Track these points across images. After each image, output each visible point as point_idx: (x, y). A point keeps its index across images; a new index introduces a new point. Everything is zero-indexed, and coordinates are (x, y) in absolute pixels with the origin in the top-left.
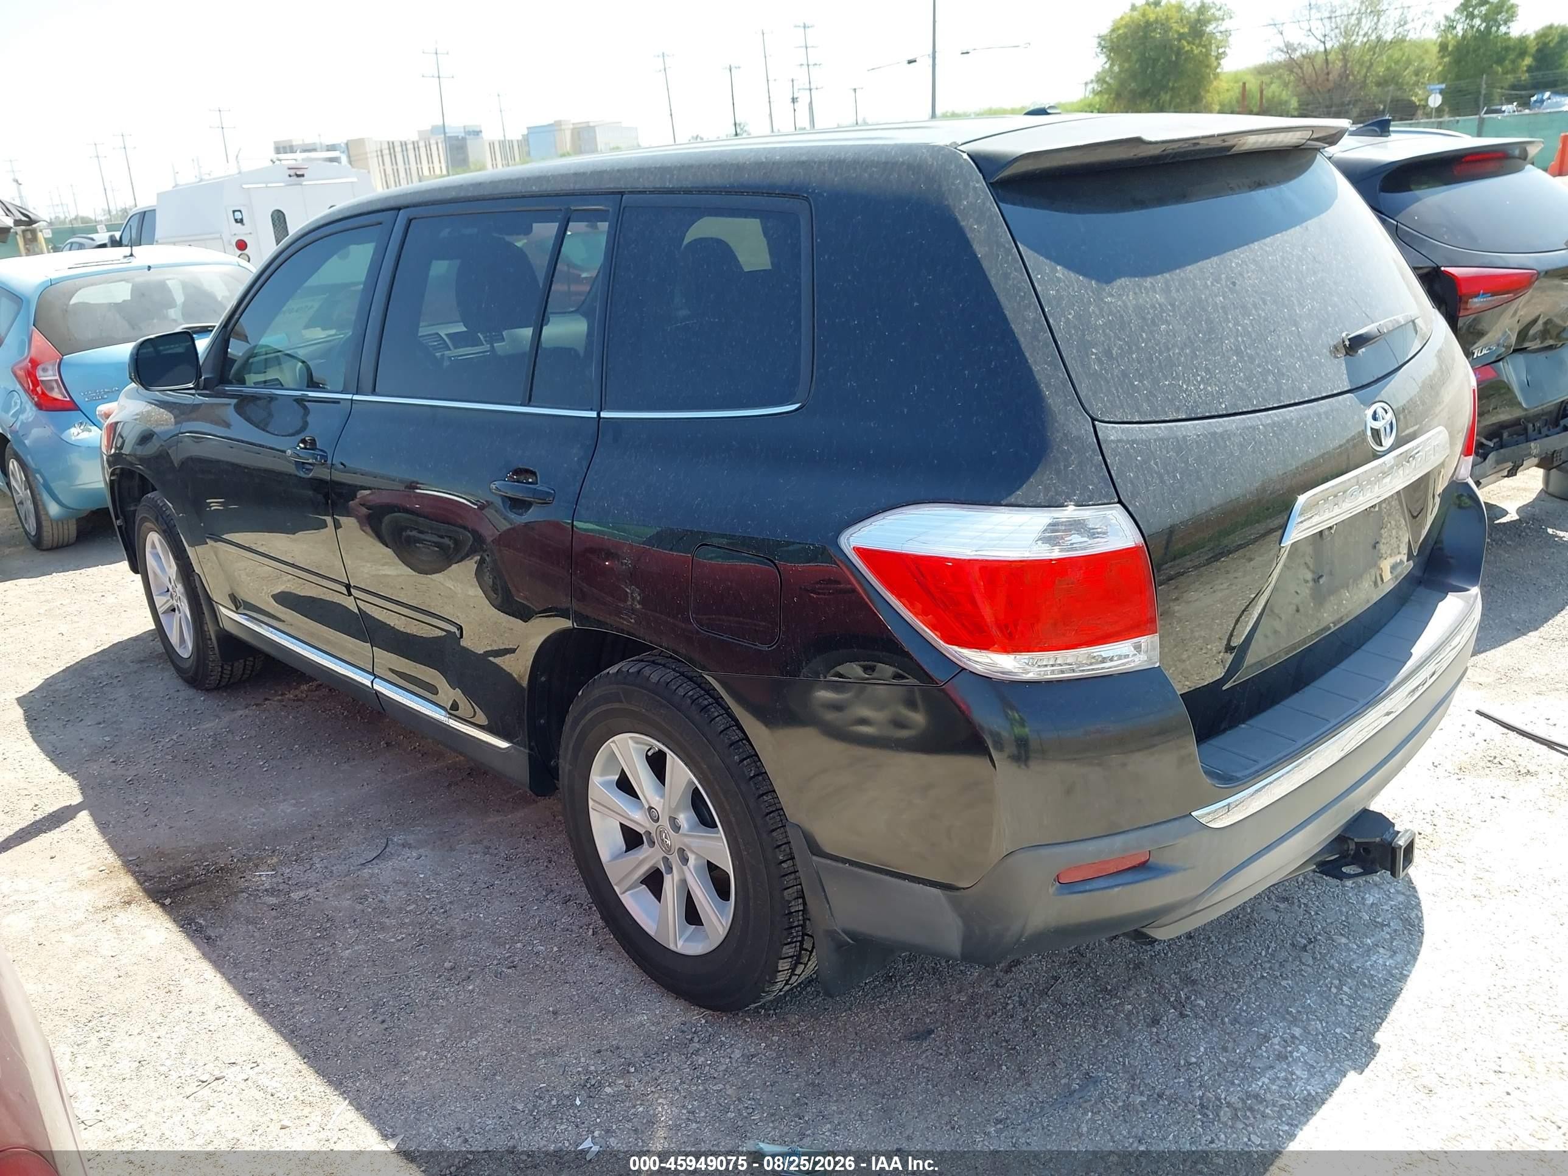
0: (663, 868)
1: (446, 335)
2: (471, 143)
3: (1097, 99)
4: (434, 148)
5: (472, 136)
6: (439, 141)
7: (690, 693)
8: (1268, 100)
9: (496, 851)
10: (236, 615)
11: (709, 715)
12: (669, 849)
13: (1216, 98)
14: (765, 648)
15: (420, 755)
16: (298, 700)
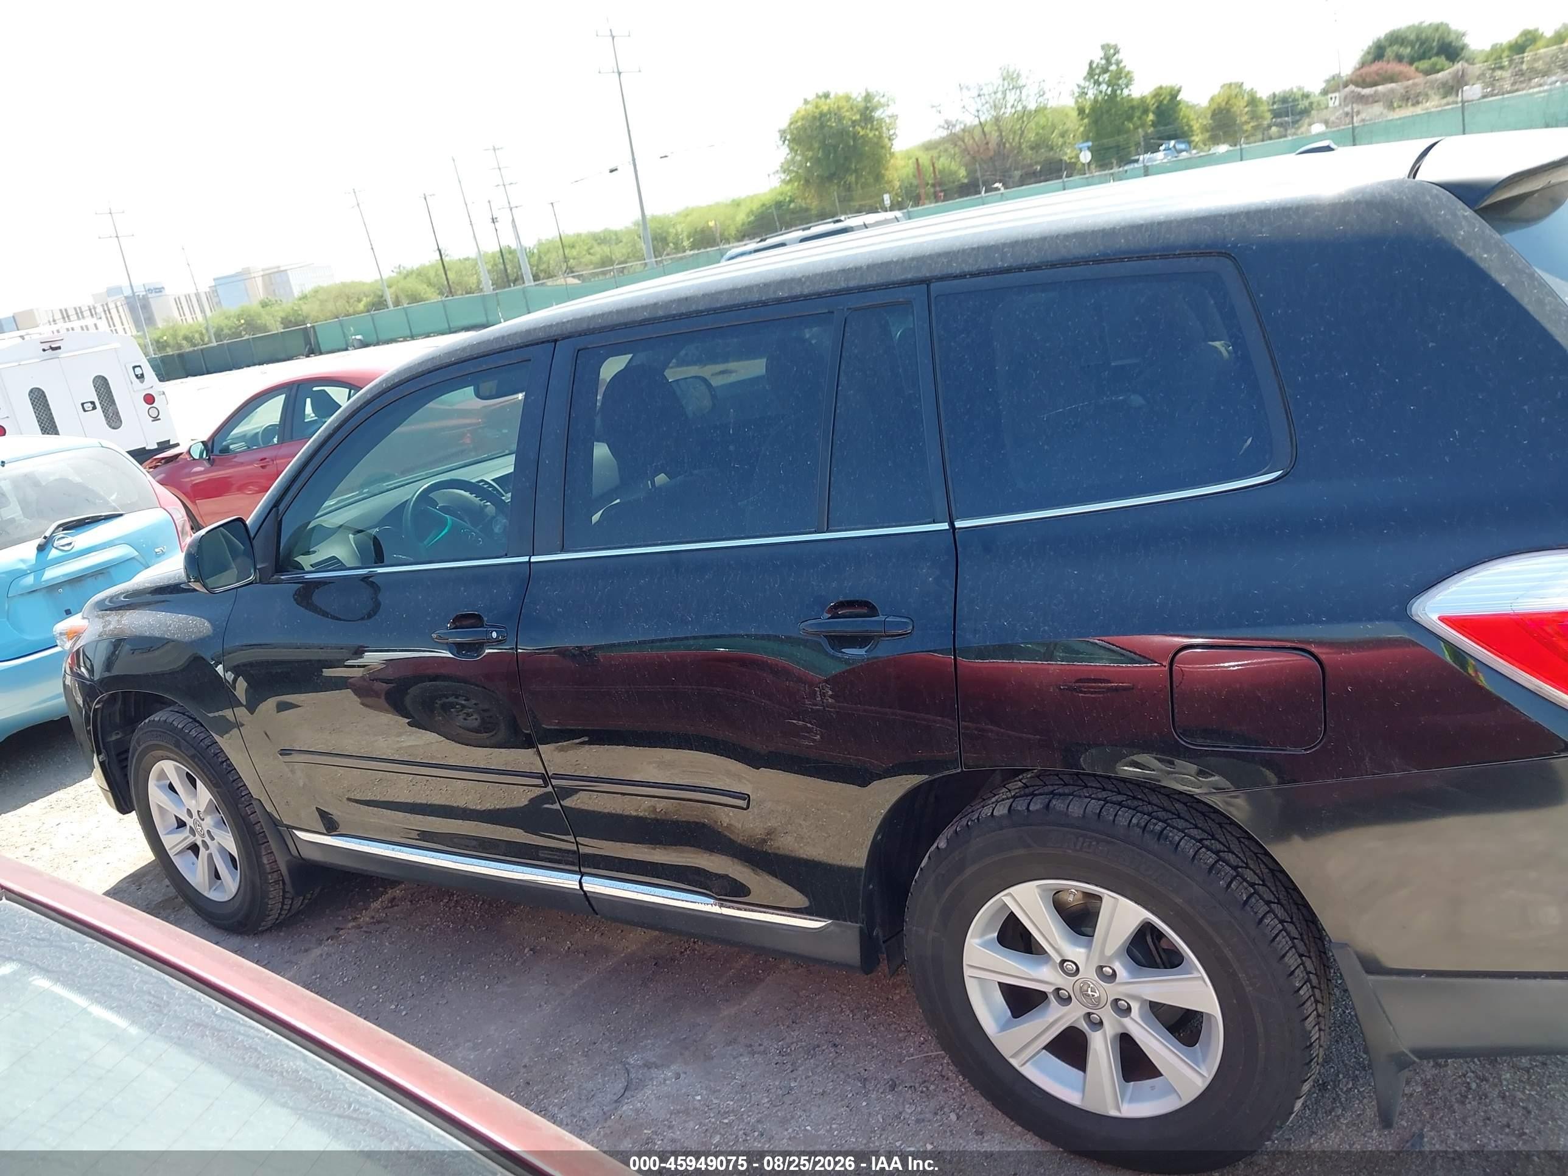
0: (1084, 1026)
1: (493, 480)
2: (155, 304)
3: (789, 187)
4: (114, 311)
5: (154, 295)
6: (119, 304)
7: (1134, 821)
8: (940, 172)
9: (762, 1048)
10: (329, 838)
11: (1170, 841)
12: (1097, 1003)
13: (896, 176)
14: (1300, 751)
15: (582, 955)
16: (379, 922)
